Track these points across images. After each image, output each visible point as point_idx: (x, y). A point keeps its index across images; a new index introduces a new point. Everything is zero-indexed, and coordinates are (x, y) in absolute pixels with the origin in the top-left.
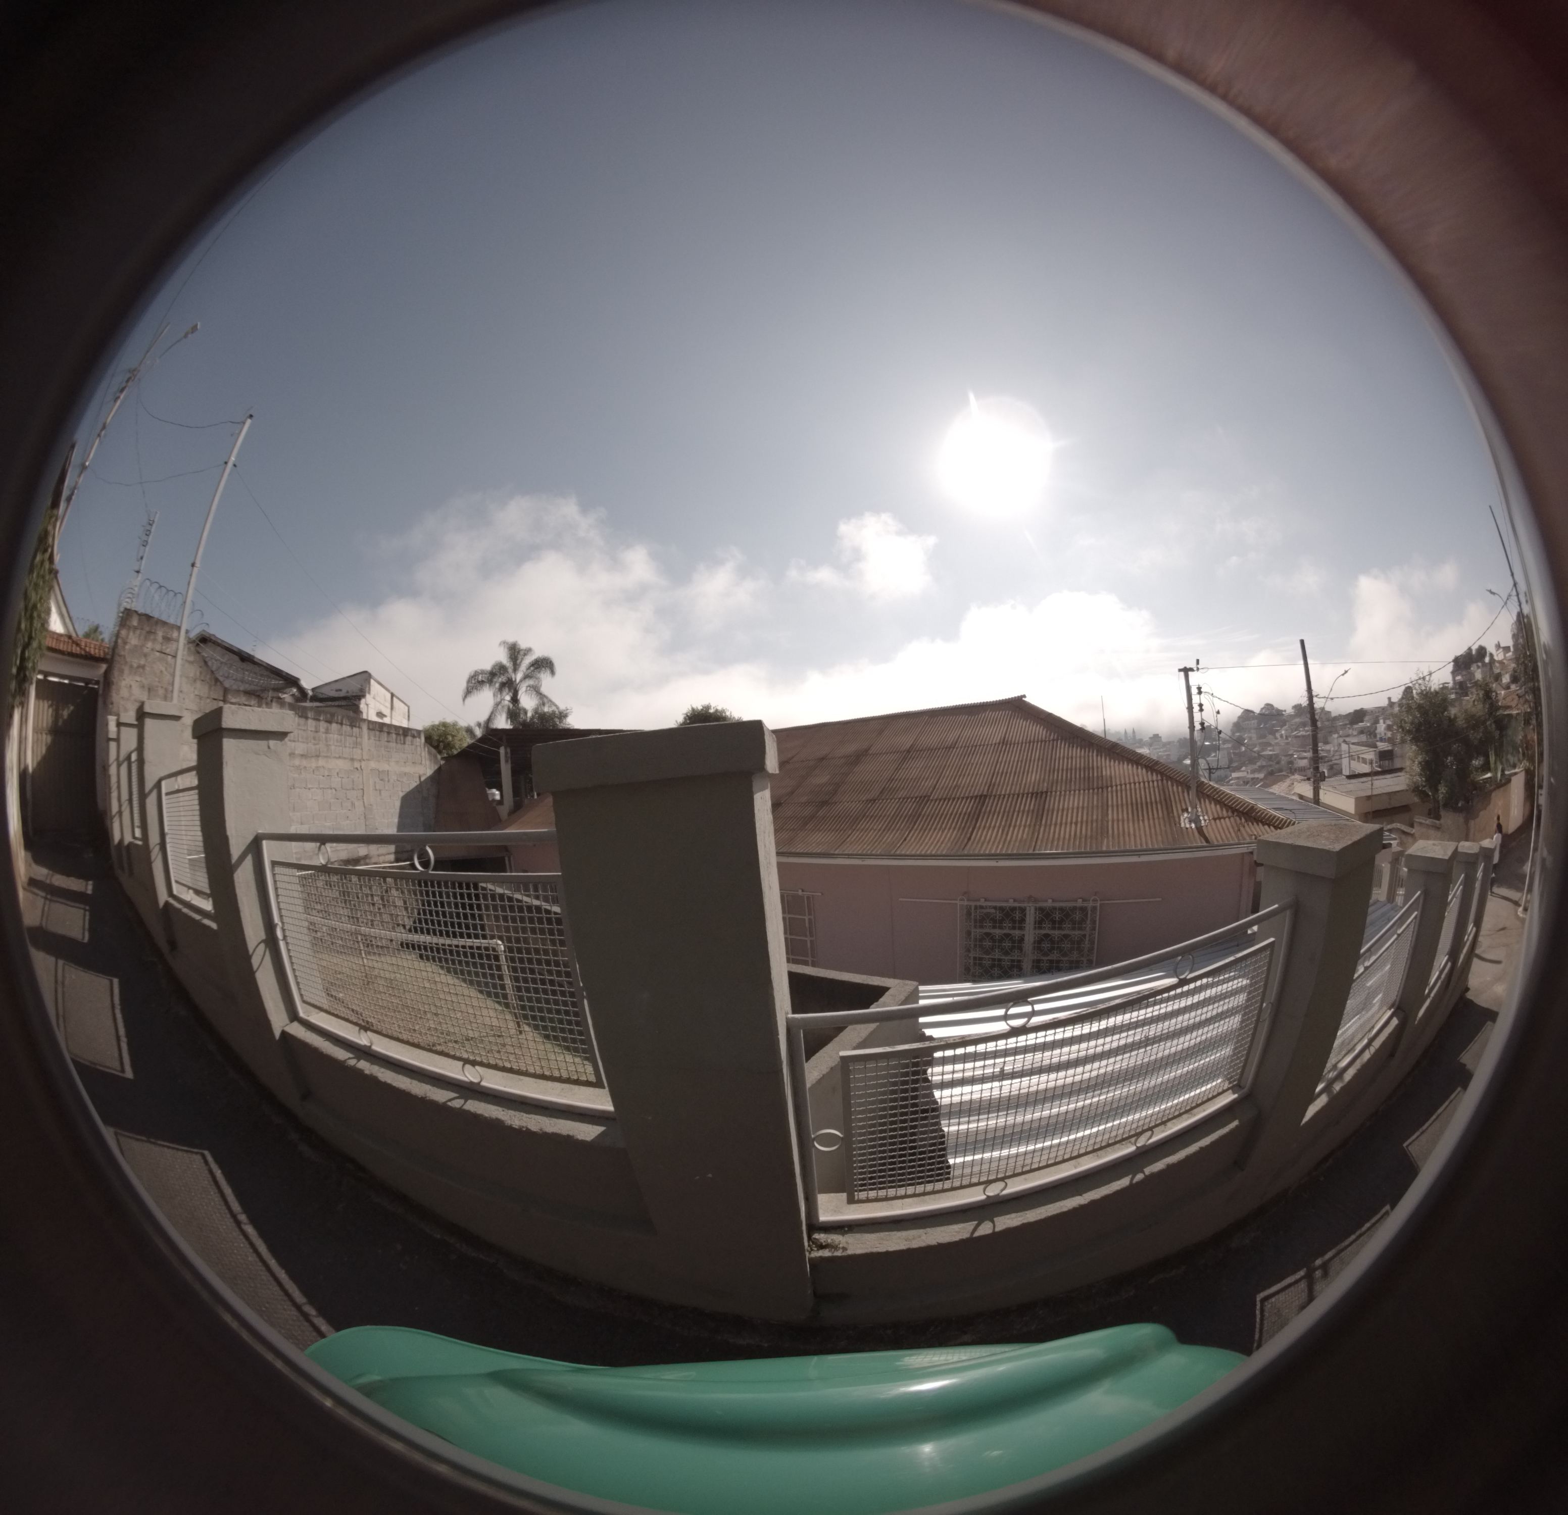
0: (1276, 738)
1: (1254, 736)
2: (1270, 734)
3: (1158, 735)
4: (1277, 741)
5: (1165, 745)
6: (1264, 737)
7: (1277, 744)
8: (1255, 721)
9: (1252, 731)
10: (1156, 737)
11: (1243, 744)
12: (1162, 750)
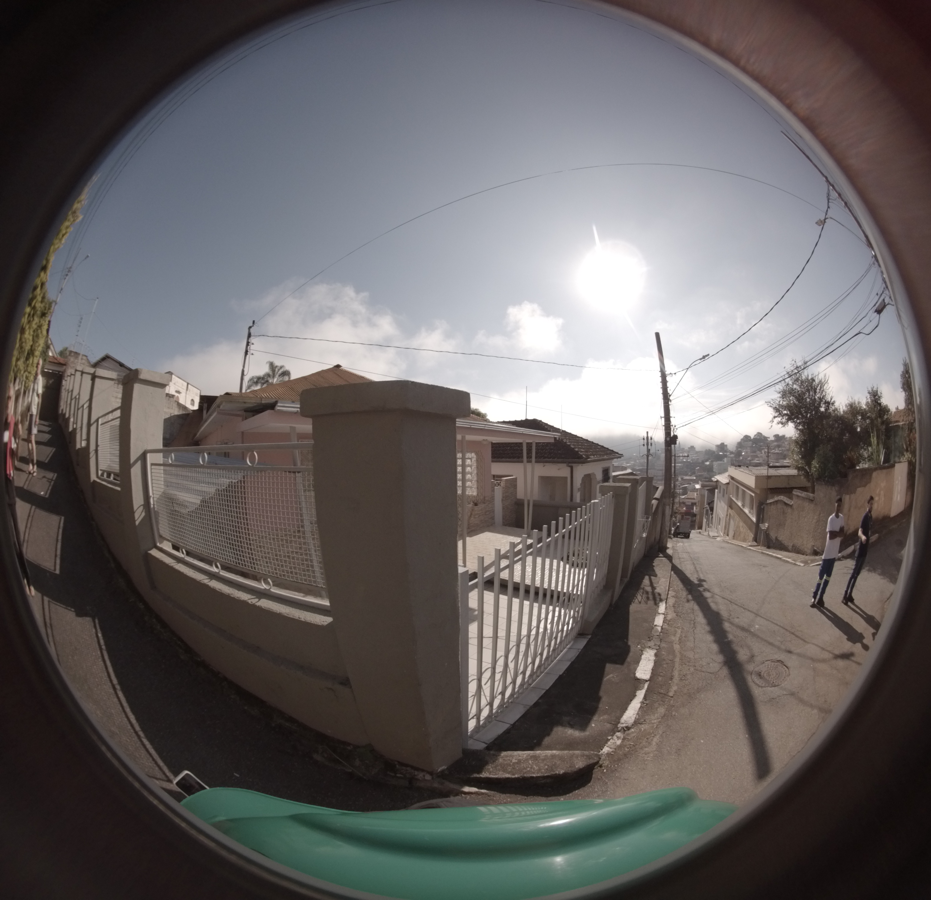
0: (762, 453)
1: (749, 450)
2: (758, 450)
3: (693, 446)
4: (761, 455)
5: (697, 453)
6: (755, 452)
7: (761, 457)
8: (751, 442)
9: (748, 448)
10: (692, 448)
11: (742, 455)
12: (695, 455)
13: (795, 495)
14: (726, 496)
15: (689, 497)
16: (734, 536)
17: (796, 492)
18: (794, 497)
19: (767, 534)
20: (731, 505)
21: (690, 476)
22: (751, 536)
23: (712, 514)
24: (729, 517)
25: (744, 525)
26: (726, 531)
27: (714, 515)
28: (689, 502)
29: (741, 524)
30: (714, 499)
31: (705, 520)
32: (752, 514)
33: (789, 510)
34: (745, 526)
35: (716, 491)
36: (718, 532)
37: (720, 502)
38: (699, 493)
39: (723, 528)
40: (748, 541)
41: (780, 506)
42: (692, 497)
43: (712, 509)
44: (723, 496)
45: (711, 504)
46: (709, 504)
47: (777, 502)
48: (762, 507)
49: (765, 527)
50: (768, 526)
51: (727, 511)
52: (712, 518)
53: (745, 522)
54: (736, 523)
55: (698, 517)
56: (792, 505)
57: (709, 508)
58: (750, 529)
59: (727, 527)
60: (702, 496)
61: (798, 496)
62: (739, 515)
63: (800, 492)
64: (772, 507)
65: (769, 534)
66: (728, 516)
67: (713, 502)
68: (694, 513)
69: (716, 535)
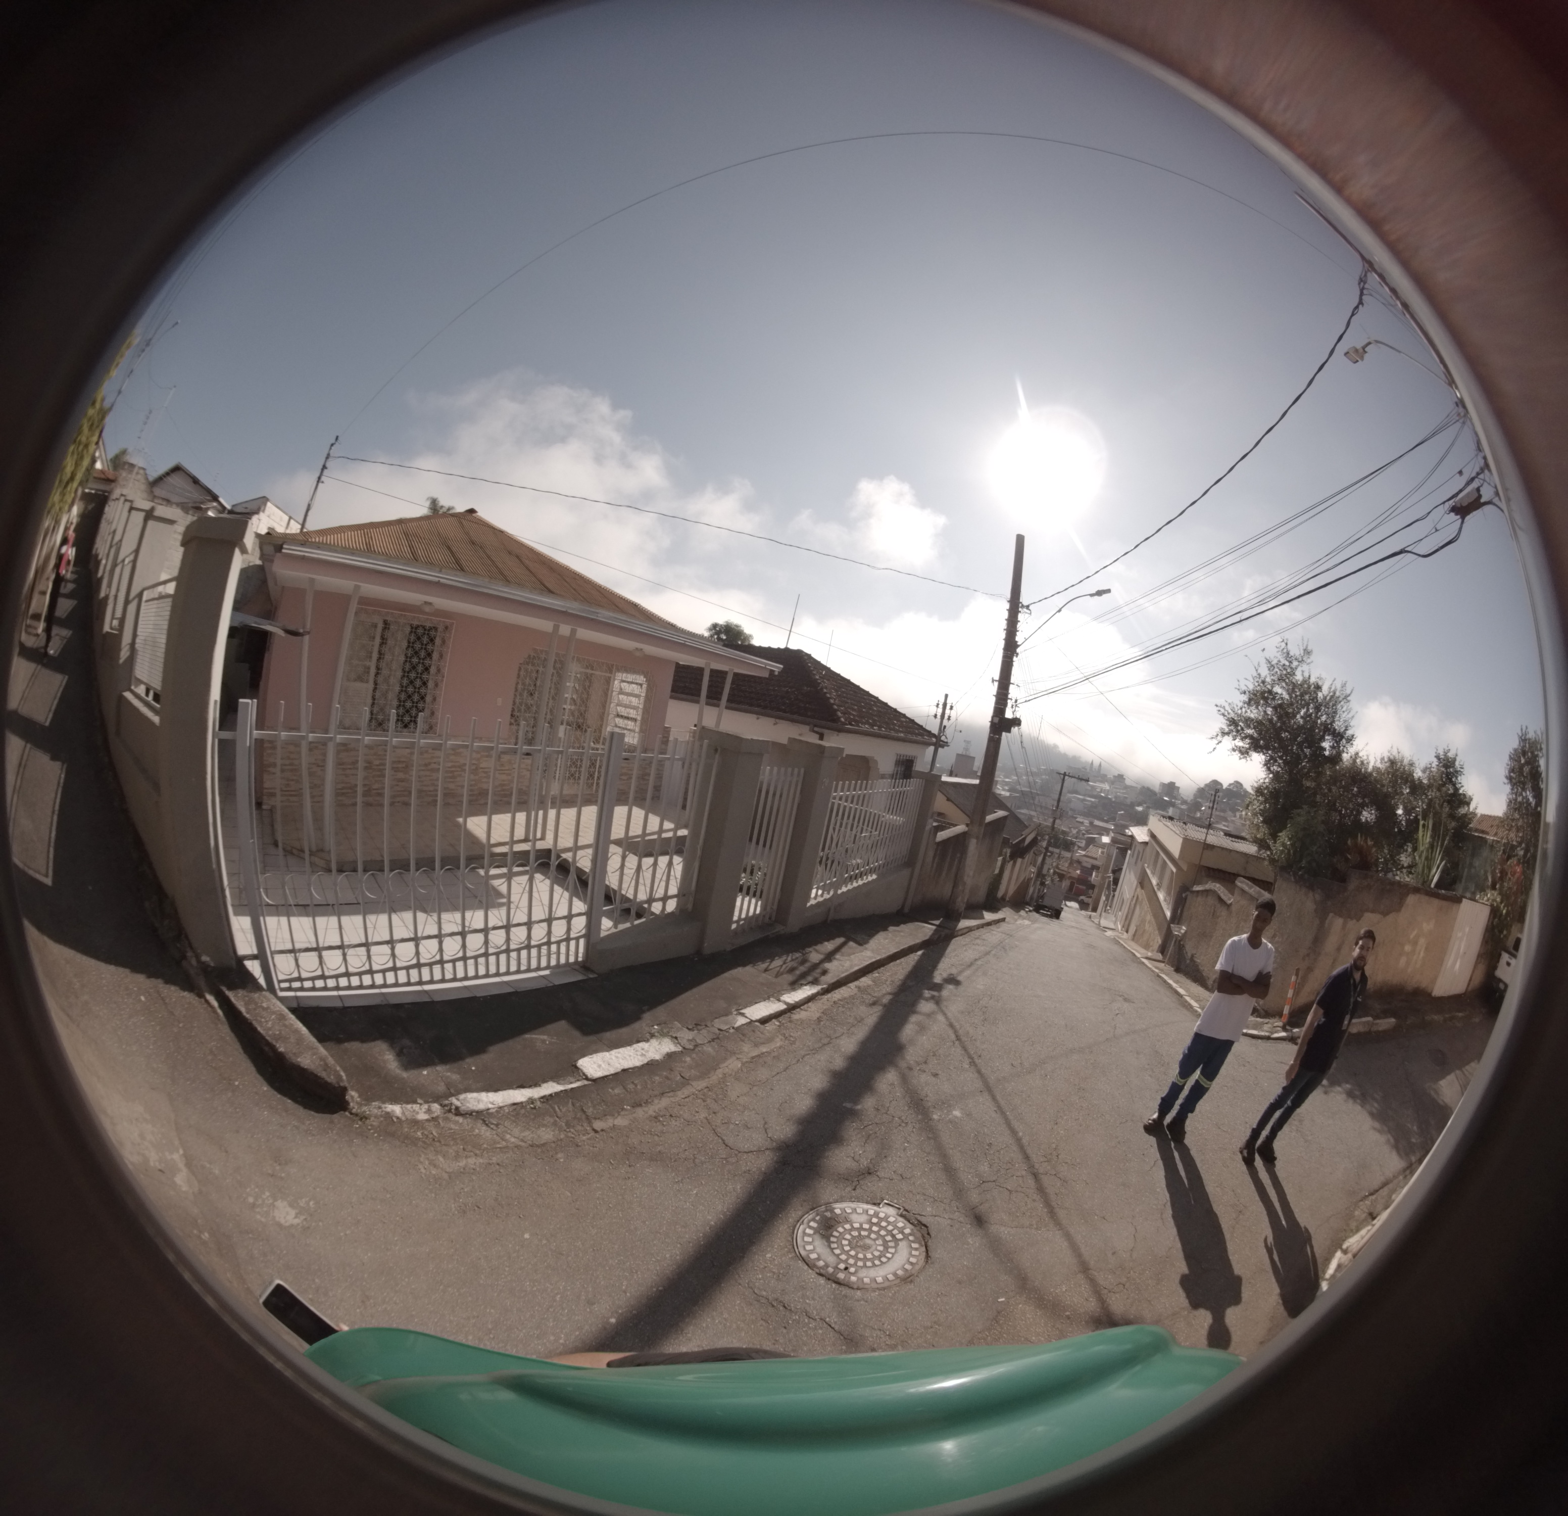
0: (1235, 817)
2: (1230, 810)
3: (1122, 776)
7: (1233, 822)
8: (1220, 794)
11: (1201, 809)
12: (1122, 791)
13: (1238, 887)
14: (1140, 863)
15: (1090, 854)
16: (1134, 935)
17: (1241, 883)
18: (1237, 891)
19: (1180, 947)
20: (1143, 881)
21: (1107, 822)
22: (1158, 941)
23: (1114, 890)
24: (1136, 900)
25: (1153, 920)
26: (1127, 923)
27: (1117, 893)
28: (1088, 863)
29: (1149, 917)
30: (1123, 865)
31: (1103, 898)
32: (1168, 904)
33: (1224, 913)
34: (1154, 923)
35: (1129, 852)
36: (1115, 923)
37: (1130, 872)
38: (1105, 850)
39: (1124, 917)
40: (1151, 948)
41: (1211, 900)
42: (1094, 856)
43: (1116, 882)
44: (1136, 863)
45: (1117, 871)
46: (1114, 872)
47: (1207, 892)
48: (1184, 895)
49: (1179, 932)
50: (1186, 932)
51: (1136, 889)
52: (1114, 896)
53: (1155, 916)
54: (1144, 913)
55: (1096, 890)
56: (1231, 904)
57: (1112, 879)
58: (1159, 929)
59: (1129, 917)
60: (1109, 857)
61: (1243, 891)
62: (1150, 900)
63: (1247, 885)
64: (1200, 899)
65: (1183, 946)
66: (1135, 898)
67: (1121, 869)
68: (1090, 881)
69: (1112, 926)
